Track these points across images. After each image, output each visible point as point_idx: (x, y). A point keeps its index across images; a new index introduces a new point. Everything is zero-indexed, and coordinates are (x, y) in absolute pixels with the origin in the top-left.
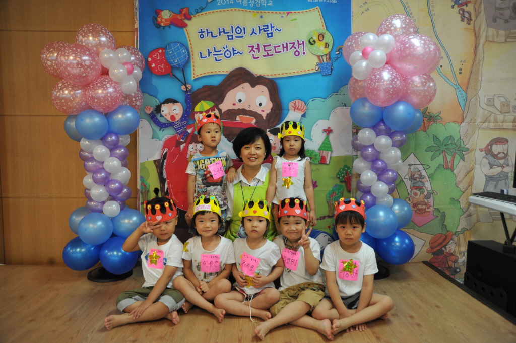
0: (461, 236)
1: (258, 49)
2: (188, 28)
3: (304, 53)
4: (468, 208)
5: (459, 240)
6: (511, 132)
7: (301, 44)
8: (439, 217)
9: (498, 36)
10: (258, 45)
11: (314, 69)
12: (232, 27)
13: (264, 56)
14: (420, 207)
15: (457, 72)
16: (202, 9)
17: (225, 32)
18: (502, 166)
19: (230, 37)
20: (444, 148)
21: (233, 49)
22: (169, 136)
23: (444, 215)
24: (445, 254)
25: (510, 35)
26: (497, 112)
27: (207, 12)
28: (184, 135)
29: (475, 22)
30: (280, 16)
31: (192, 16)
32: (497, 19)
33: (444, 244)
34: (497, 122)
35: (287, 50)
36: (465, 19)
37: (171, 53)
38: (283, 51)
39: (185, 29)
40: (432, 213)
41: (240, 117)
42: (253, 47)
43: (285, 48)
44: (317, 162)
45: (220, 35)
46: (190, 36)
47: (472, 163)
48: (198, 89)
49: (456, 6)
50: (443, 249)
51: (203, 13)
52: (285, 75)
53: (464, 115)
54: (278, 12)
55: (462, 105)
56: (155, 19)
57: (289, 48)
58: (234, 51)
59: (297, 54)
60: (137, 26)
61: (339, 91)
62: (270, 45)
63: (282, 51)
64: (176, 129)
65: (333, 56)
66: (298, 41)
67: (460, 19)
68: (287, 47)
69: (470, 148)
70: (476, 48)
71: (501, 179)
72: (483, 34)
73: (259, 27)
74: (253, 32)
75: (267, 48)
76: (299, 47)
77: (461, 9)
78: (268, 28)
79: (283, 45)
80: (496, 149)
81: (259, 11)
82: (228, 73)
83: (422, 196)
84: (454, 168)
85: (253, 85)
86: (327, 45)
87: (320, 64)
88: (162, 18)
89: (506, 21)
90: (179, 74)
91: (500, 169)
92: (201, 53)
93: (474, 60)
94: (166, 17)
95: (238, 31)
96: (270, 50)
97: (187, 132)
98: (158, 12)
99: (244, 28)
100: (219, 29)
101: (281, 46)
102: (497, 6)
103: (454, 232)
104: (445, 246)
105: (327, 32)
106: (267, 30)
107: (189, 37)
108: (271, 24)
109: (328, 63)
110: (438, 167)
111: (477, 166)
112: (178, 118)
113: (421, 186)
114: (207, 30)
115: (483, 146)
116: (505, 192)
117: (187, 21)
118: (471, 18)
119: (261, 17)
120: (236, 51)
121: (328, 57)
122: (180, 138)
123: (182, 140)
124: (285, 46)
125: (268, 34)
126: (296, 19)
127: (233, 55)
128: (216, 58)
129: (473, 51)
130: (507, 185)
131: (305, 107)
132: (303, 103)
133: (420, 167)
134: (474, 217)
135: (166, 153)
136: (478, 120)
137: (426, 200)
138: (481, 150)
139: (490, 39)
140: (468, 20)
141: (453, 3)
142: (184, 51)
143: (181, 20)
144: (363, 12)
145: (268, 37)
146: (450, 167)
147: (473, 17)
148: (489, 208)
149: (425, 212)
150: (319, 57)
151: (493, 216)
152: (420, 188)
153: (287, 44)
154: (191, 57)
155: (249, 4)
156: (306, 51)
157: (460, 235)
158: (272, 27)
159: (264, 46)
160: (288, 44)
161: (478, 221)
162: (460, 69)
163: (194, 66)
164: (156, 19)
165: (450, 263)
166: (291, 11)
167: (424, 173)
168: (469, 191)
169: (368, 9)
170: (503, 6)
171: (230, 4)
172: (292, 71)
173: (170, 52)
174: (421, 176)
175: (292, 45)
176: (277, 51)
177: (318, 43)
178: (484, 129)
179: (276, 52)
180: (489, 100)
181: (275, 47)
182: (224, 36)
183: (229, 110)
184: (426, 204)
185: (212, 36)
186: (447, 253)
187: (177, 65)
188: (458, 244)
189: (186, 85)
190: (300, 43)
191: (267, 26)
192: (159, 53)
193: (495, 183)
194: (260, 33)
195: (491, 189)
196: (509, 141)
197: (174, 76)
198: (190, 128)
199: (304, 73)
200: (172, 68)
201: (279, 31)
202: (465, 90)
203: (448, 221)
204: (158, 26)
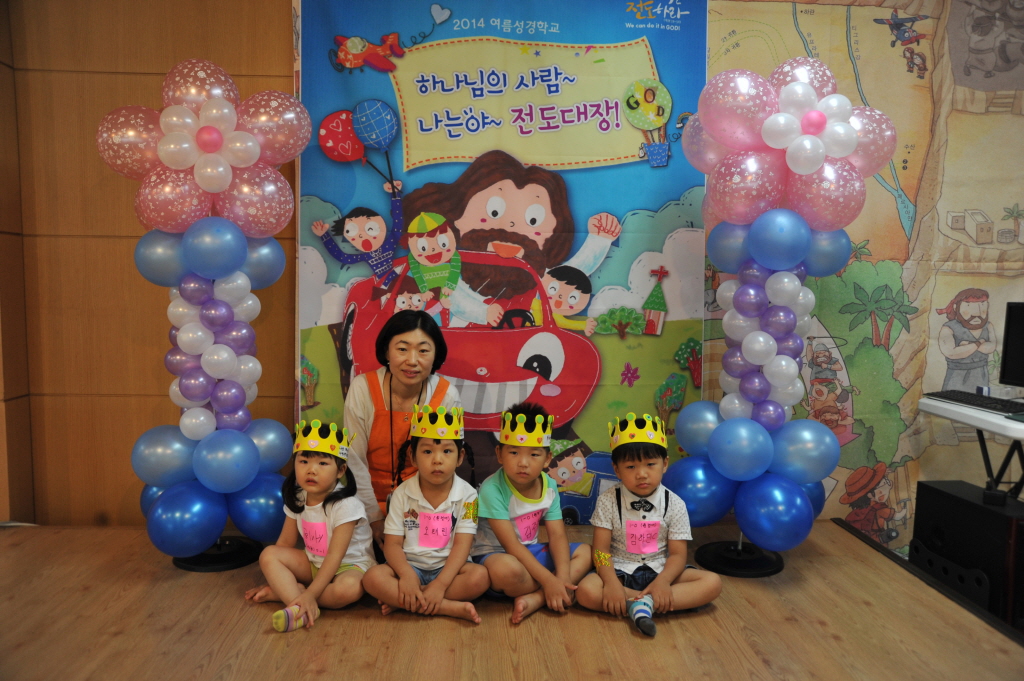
0: (901, 470)
1: (530, 114)
2: (398, 73)
3: (618, 125)
4: (915, 418)
5: (896, 478)
6: (993, 279)
7: (612, 108)
8: (862, 438)
9: (972, 101)
10: (531, 107)
11: (637, 155)
12: (481, 72)
13: (541, 128)
14: (828, 416)
15: (899, 165)
16: (424, 37)
17: (469, 81)
18: (978, 342)
19: (478, 93)
20: (872, 307)
21: (483, 114)
22: (359, 279)
23: (871, 432)
24: (872, 504)
25: (995, 101)
26: (970, 243)
27: (434, 43)
28: (387, 278)
29: (932, 74)
30: (572, 53)
31: (406, 50)
32: (971, 70)
33: (871, 486)
34: (970, 261)
35: (586, 118)
36: (916, 69)
37: (364, 119)
38: (579, 120)
39: (391, 75)
40: (849, 429)
41: (494, 246)
42: (520, 111)
43: (582, 113)
44: (639, 331)
45: (458, 87)
46: (401, 88)
47: (924, 336)
48: (416, 191)
49: (899, 43)
50: (870, 495)
51: (427, 44)
52: (582, 166)
53: (911, 246)
54: (569, 45)
55: (907, 228)
56: (333, 54)
57: (589, 115)
58: (484, 118)
59: (604, 125)
60: (298, 66)
61: (682, 199)
62: (553, 108)
63: (576, 119)
64: (372, 267)
65: (671, 131)
66: (607, 102)
67: (906, 68)
68: (585, 113)
69: (920, 309)
70: (934, 123)
71: (975, 365)
72: (947, 97)
73: (533, 73)
74: (522, 83)
75: (547, 114)
76: (608, 114)
77: (908, 49)
78: (549, 75)
79: (578, 108)
80: (968, 309)
81: (533, 43)
82: (471, 161)
83: (832, 396)
84: (891, 344)
85: (520, 185)
86: (660, 111)
87: (648, 147)
88: (347, 53)
89: (988, 74)
90: (379, 161)
91: (972, 348)
92: (421, 122)
93: (930, 145)
94: (354, 51)
95: (493, 80)
96: (554, 118)
97: (394, 272)
98: (339, 41)
99: (504, 76)
100: (457, 76)
101: (575, 110)
102: (972, 45)
103: (888, 463)
104: (872, 491)
105: (661, 86)
106: (548, 78)
107: (399, 90)
108: (556, 69)
109: (661, 145)
110: (862, 343)
111: (932, 342)
112: (376, 245)
113: (830, 377)
114: (434, 77)
115: (944, 305)
116: (985, 392)
117: (395, 60)
118: (925, 66)
119: (537, 53)
120: (487, 118)
121: (662, 132)
122: (379, 284)
123: (383, 287)
124: (582, 110)
125: (549, 86)
126: (603, 60)
127: (483, 127)
128: (450, 131)
129: (928, 128)
130: (986, 378)
131: (619, 226)
132: (616, 219)
133: (829, 343)
134: (925, 436)
135: (353, 311)
136: (936, 257)
137: (838, 404)
138: (940, 312)
139: (960, 108)
140: (920, 69)
141: (894, 38)
142: (389, 117)
143: (384, 57)
144: (728, 50)
145: (550, 92)
146: (883, 342)
147: (929, 65)
148: (951, 420)
149: (837, 426)
150: (645, 132)
151: (960, 435)
152: (828, 382)
153: (585, 106)
154: (403, 128)
155: (514, 30)
156: (622, 120)
157: (899, 469)
158: (557, 74)
159: (542, 110)
160: (588, 107)
161: (933, 443)
162: (905, 161)
163: (407, 146)
164: (336, 55)
165: (881, 521)
166: (594, 45)
167: (835, 354)
168: (917, 386)
169: (737, 45)
170: (984, 46)
171: (479, 28)
172: (595, 159)
173: (362, 117)
174: (830, 360)
175: (595, 109)
176: (567, 119)
177: (643, 105)
178: (946, 273)
179: (564, 121)
180: (956, 219)
181: (563, 112)
182: (466, 90)
183: (473, 231)
184: (838, 412)
185: (444, 90)
186: (877, 503)
187: (377, 143)
188: (895, 486)
189: (391, 182)
190: (610, 105)
191: (549, 71)
192: (342, 120)
193: (964, 373)
194: (533, 84)
195: (956, 385)
196: (990, 297)
197: (371, 164)
198: (399, 264)
199: (617, 162)
200: (367, 149)
201: (572, 81)
202: (912, 200)
203: (878, 444)
204: (339, 67)
